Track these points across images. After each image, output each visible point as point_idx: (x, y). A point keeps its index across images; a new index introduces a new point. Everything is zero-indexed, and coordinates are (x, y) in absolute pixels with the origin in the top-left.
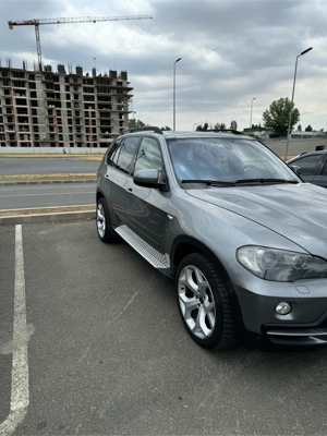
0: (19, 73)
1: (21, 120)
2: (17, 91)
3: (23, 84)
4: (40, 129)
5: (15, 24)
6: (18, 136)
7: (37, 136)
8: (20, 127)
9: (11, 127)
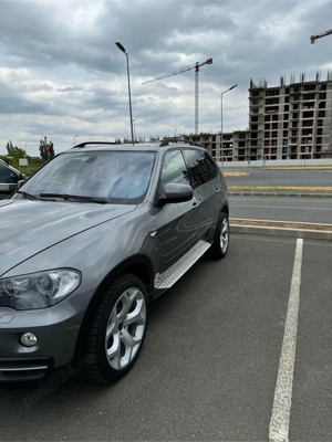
0: (311, 86)
1: (305, 132)
2: (305, 104)
3: (312, 96)
4: (323, 140)
5: (318, 37)
6: (299, 149)
7: (319, 148)
8: (303, 139)
9: (294, 140)
